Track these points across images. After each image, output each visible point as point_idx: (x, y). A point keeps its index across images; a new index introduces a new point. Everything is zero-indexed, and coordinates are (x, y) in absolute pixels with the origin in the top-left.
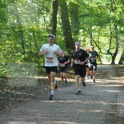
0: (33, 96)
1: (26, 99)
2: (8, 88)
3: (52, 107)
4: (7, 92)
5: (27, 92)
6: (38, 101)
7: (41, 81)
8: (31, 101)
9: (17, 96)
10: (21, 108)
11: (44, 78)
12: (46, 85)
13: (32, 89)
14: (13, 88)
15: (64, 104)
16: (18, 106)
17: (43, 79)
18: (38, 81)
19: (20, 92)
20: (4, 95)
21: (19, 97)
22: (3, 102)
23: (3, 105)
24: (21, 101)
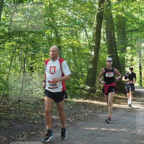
0: (72, 121)
3: (93, 135)
4: (42, 116)
6: (77, 128)
7: (80, 105)
8: (69, 127)
9: (53, 120)
10: (58, 134)
12: (86, 109)
13: (70, 114)
15: (106, 133)
16: (54, 132)
17: (83, 102)
18: (77, 105)
19: (56, 116)
20: (39, 119)
21: (55, 122)
22: (37, 126)
23: (37, 130)
24: (57, 126)
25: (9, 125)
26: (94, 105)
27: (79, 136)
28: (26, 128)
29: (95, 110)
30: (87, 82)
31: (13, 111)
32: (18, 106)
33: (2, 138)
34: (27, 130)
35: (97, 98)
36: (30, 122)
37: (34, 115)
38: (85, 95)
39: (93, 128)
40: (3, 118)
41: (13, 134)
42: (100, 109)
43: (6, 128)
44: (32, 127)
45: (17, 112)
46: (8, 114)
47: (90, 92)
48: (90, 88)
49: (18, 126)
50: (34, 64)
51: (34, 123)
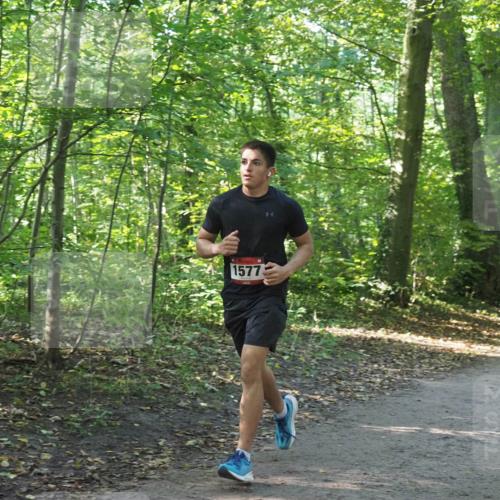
0: (326, 403)
2: (226, 369)
3: (402, 451)
4: (223, 383)
5: (301, 387)
6: (345, 427)
7: (355, 348)
8: (317, 422)
11: (369, 336)
12: (376, 363)
13: (319, 378)
15: (449, 445)
16: (265, 440)
17: (366, 338)
18: (343, 346)
20: (209, 394)
22: (206, 420)
23: (206, 433)
25: (110, 415)
26: (405, 349)
27: (353, 455)
28: (170, 424)
29: (405, 366)
30: (379, 269)
31: (125, 365)
32: (143, 350)
33: (90, 459)
34: (172, 432)
35: (413, 323)
36: (182, 404)
37: (197, 381)
38: (374, 313)
39: (402, 429)
40: (92, 392)
41: (126, 445)
42: (427, 361)
43: (100, 425)
44: (189, 423)
45: (138, 370)
46: (108, 375)
47: (388, 302)
48: (390, 288)
49: (143, 417)
50: (194, 205)
51: (196, 407)
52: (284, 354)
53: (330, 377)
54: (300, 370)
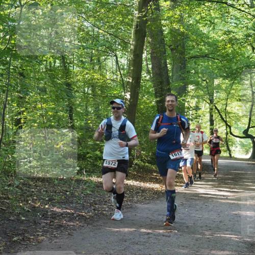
0: (88, 217)
1: (72, 224)
3: (126, 242)
4: (34, 207)
5: (75, 209)
6: (97, 229)
8: (83, 227)
9: (54, 216)
10: (62, 240)
13: (85, 204)
14: (47, 199)
15: (149, 238)
16: (55, 237)
18: (98, 187)
19: (60, 208)
20: (27, 213)
21: (58, 218)
22: (25, 227)
23: (24, 234)
24: (61, 226)
26: (129, 188)
27: (100, 244)
28: (5, 229)
29: (130, 197)
34: (5, 233)
35: (134, 175)
36: (12, 218)
37: (21, 206)
42: (140, 194)
44: (15, 228)
50: (23, 114)
51: (19, 220)
52: (67, 191)
53: (90, 203)
54: (75, 200)
